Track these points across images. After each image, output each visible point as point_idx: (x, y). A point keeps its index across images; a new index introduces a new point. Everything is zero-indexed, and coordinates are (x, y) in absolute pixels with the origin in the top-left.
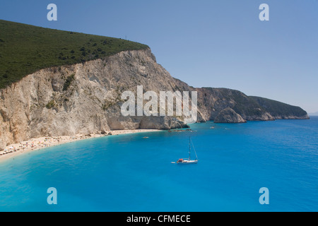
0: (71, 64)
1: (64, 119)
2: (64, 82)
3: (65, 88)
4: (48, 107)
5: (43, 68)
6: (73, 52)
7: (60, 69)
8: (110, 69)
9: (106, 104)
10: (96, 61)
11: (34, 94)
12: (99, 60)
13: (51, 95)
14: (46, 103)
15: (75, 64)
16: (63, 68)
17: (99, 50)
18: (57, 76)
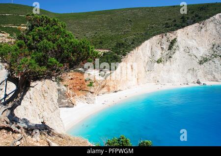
0: (174, 31)
1: (168, 71)
2: (169, 44)
3: (170, 48)
4: (158, 62)
5: (155, 35)
6: (175, 21)
7: (166, 35)
8: (206, 31)
9: (202, 59)
10: (194, 25)
11: (149, 54)
12: (197, 24)
13: (160, 54)
14: (157, 60)
15: (177, 29)
16: (168, 34)
17: (196, 16)
18: (164, 40)
